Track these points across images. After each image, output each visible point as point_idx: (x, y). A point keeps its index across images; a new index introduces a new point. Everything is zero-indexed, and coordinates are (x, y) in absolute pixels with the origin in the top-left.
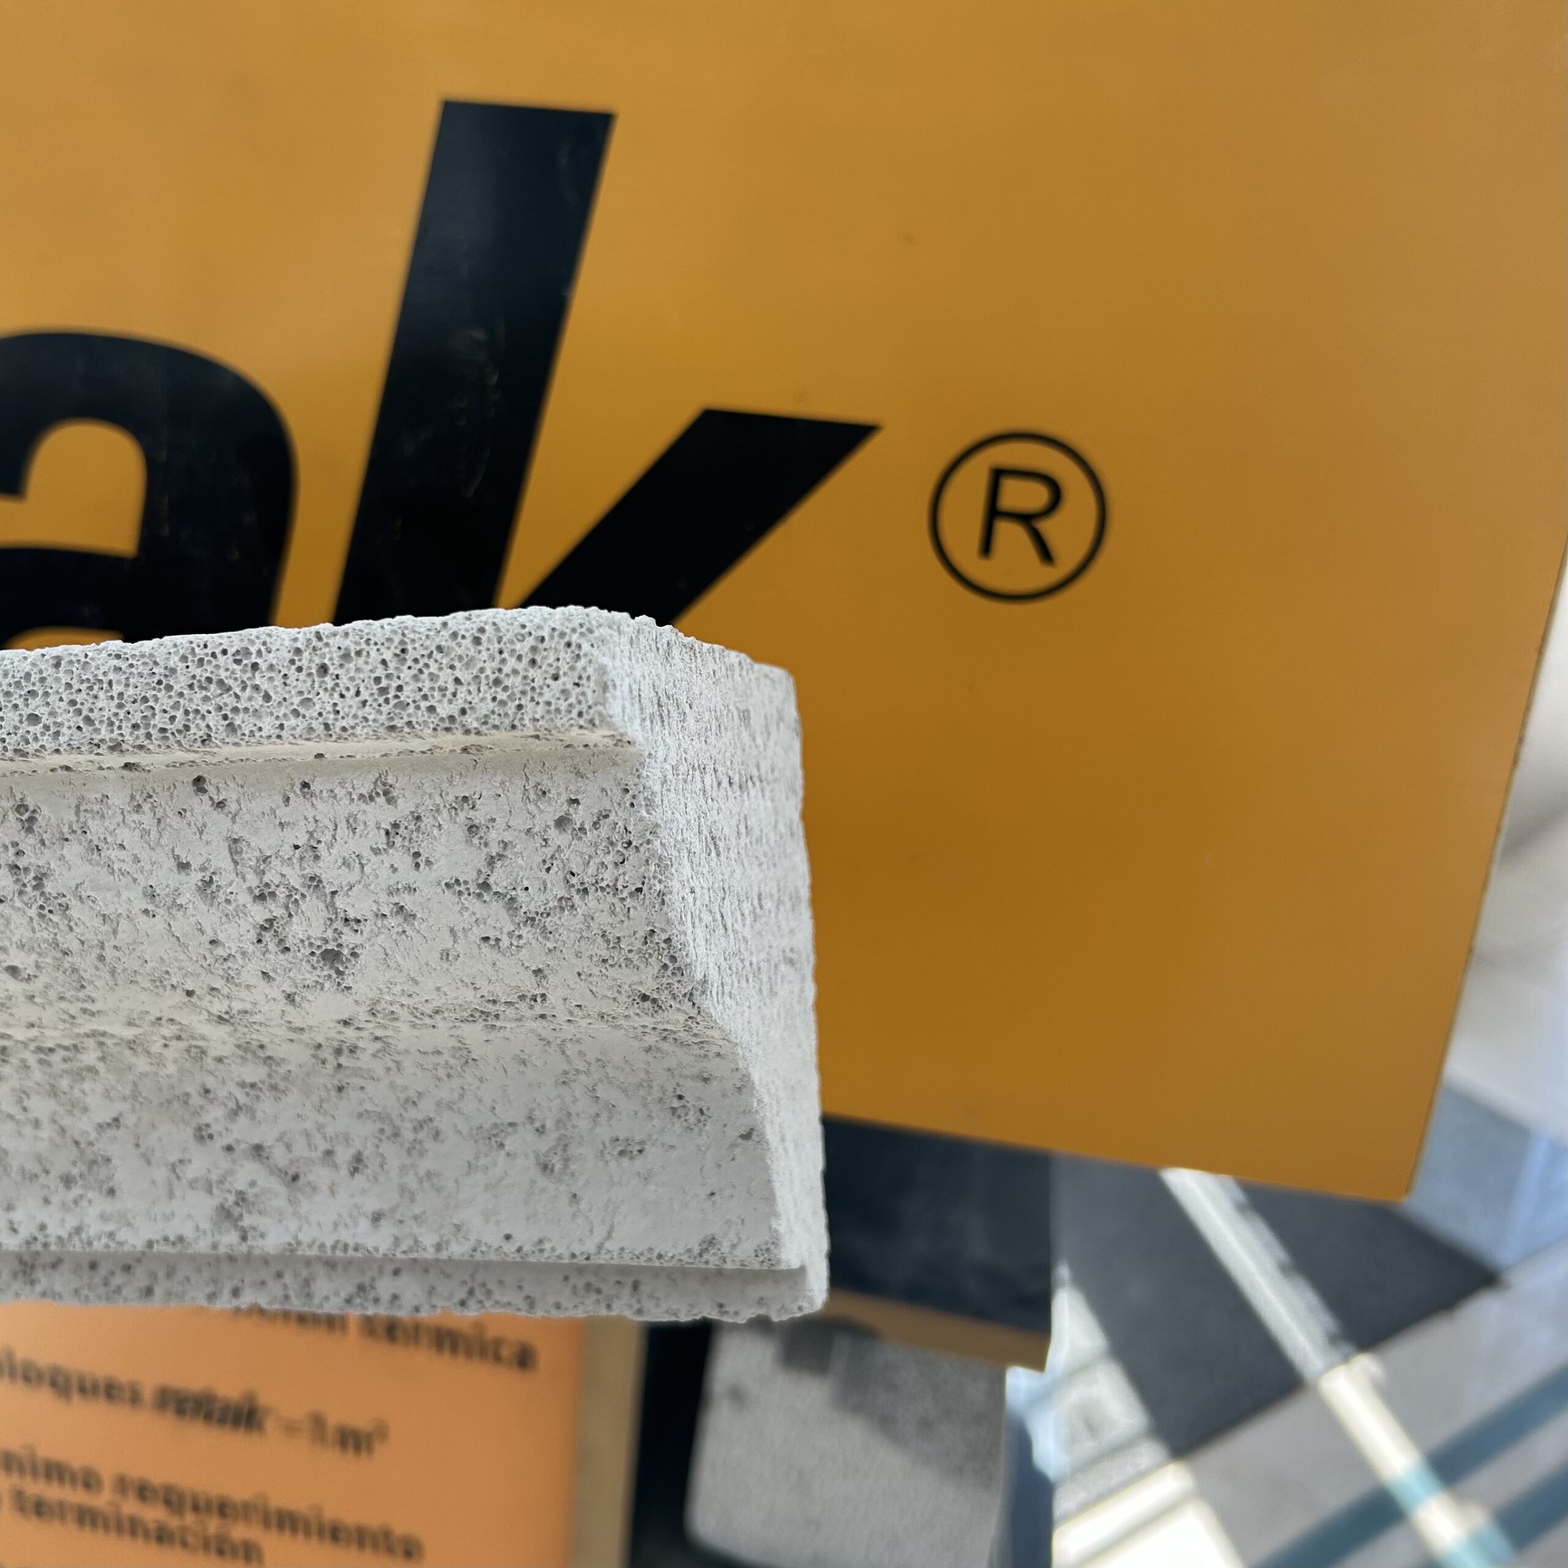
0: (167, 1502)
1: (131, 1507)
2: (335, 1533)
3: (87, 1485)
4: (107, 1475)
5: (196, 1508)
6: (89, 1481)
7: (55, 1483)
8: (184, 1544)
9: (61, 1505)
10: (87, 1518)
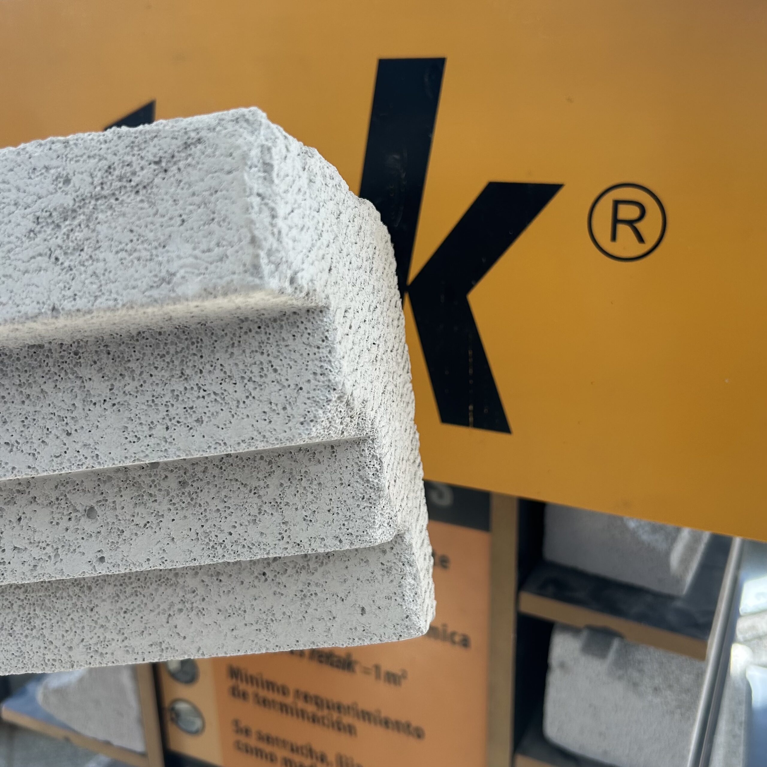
0: (317, 704)
1: (301, 704)
2: (386, 723)
3: (284, 693)
4: (292, 688)
5: (328, 707)
6: (284, 691)
7: (271, 691)
8: (324, 724)
9: (273, 701)
10: (284, 708)
